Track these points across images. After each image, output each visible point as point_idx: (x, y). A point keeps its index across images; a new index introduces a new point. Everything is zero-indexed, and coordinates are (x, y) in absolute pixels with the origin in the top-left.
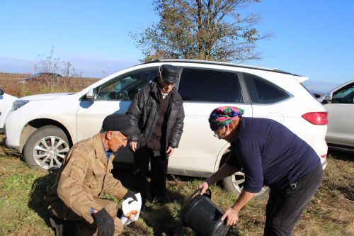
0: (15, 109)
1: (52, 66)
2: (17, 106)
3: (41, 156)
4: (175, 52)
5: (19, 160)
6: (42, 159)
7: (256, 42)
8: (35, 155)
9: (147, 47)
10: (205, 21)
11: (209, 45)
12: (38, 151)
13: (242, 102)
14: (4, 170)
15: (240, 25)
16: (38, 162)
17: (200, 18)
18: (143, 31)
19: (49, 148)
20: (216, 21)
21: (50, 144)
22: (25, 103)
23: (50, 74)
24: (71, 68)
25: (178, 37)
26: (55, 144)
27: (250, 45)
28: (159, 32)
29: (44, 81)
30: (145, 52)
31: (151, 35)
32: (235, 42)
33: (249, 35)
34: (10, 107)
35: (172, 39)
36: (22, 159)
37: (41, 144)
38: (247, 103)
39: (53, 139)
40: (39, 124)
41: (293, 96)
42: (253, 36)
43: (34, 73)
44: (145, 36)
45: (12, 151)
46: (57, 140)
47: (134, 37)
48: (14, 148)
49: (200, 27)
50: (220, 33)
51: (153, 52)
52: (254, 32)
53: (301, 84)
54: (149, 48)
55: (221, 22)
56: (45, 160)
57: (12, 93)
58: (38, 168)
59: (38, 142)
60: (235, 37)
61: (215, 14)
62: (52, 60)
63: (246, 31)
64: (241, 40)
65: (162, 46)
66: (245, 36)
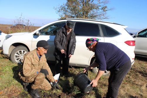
0: (7, 39)
1: (22, 21)
2: (7, 38)
4: (73, 16)
5: (8, 60)
6: (18, 59)
7: (106, 12)
8: (15, 58)
9: (61, 13)
10: (86, 3)
11: (87, 13)
12: (16, 56)
13: (100, 36)
14: (3, 64)
15: (100, 4)
16: (16, 61)
17: (83, 1)
19: (20, 55)
20: (90, 2)
21: (21, 53)
22: (11, 36)
23: (21, 25)
24: (29, 22)
25: (74, 9)
26: (23, 53)
27: (104, 13)
28: (66, 7)
29: (18, 27)
30: (60, 15)
31: (63, 8)
32: (98, 11)
33: (104, 9)
34: (5, 38)
35: (71, 10)
37: (17, 53)
38: (102, 37)
39: (22, 51)
40: (16, 45)
41: (121, 34)
42: (106, 9)
43: (14, 24)
44: (60, 9)
45: (6, 56)
46: (24, 52)
47: (56, 9)
48: (6, 55)
49: (83, 5)
50: (92, 8)
51: (64, 16)
52: (106, 7)
53: (124, 29)
54: (62, 14)
55: (92, 3)
56: (19, 60)
57: (5, 32)
59: (16, 53)
60: (98, 9)
62: (21, 19)
63: (102, 7)
64: (101, 10)
65: (67, 13)
66: (102, 9)
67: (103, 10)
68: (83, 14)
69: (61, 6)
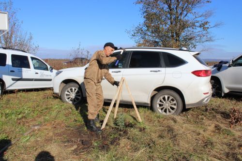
2: (58, 74)
3: (68, 97)
4: (157, 40)
6: (68, 98)
7: (208, 30)
8: (66, 97)
9: (137, 38)
10: (175, 19)
11: (178, 35)
12: (67, 94)
13: (161, 67)
15: (197, 19)
16: (67, 100)
18: (134, 28)
19: (71, 93)
20: (182, 18)
21: (72, 91)
24: (89, 54)
25: (157, 30)
26: (75, 91)
27: (205, 32)
30: (136, 41)
31: (139, 30)
32: (194, 30)
33: (203, 26)
34: (55, 74)
35: (152, 32)
36: (60, 99)
37: (68, 91)
39: (73, 89)
40: (67, 82)
42: (206, 26)
44: (136, 32)
47: (129, 32)
48: (56, 94)
49: (171, 23)
50: (184, 26)
52: (206, 23)
55: (186, 18)
56: (70, 99)
58: (67, 102)
60: (194, 27)
61: (181, 14)
63: (200, 23)
65: (147, 37)
66: (200, 26)
67: (202, 28)
68: (173, 36)
69: (136, 28)
